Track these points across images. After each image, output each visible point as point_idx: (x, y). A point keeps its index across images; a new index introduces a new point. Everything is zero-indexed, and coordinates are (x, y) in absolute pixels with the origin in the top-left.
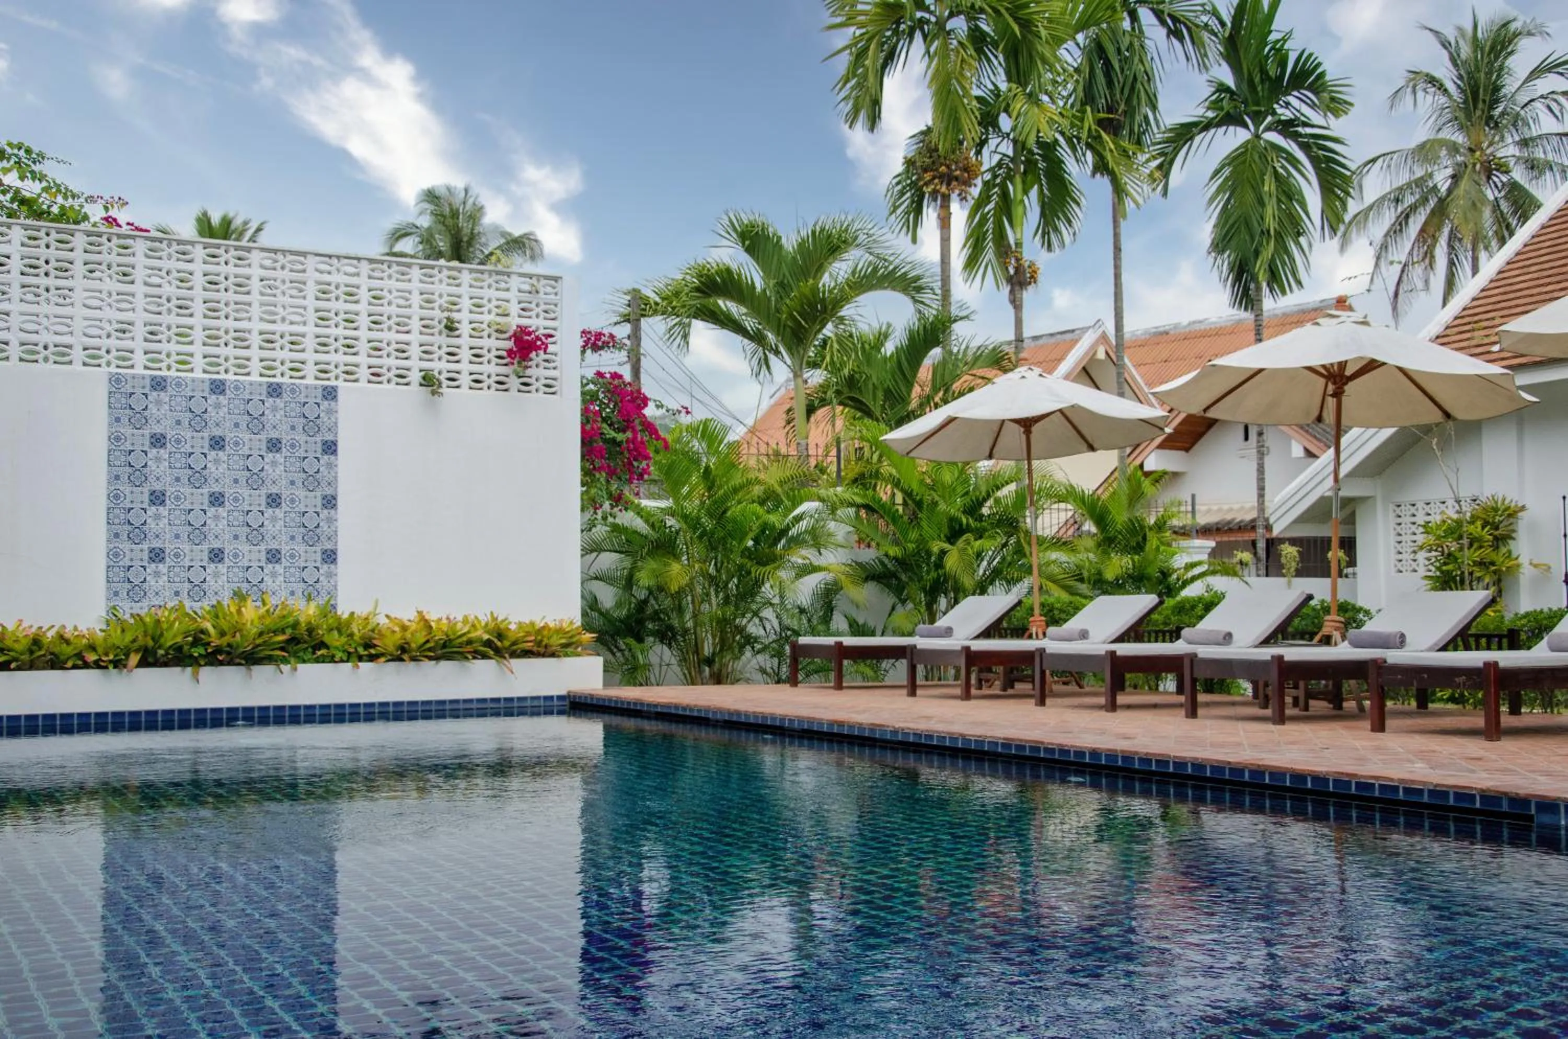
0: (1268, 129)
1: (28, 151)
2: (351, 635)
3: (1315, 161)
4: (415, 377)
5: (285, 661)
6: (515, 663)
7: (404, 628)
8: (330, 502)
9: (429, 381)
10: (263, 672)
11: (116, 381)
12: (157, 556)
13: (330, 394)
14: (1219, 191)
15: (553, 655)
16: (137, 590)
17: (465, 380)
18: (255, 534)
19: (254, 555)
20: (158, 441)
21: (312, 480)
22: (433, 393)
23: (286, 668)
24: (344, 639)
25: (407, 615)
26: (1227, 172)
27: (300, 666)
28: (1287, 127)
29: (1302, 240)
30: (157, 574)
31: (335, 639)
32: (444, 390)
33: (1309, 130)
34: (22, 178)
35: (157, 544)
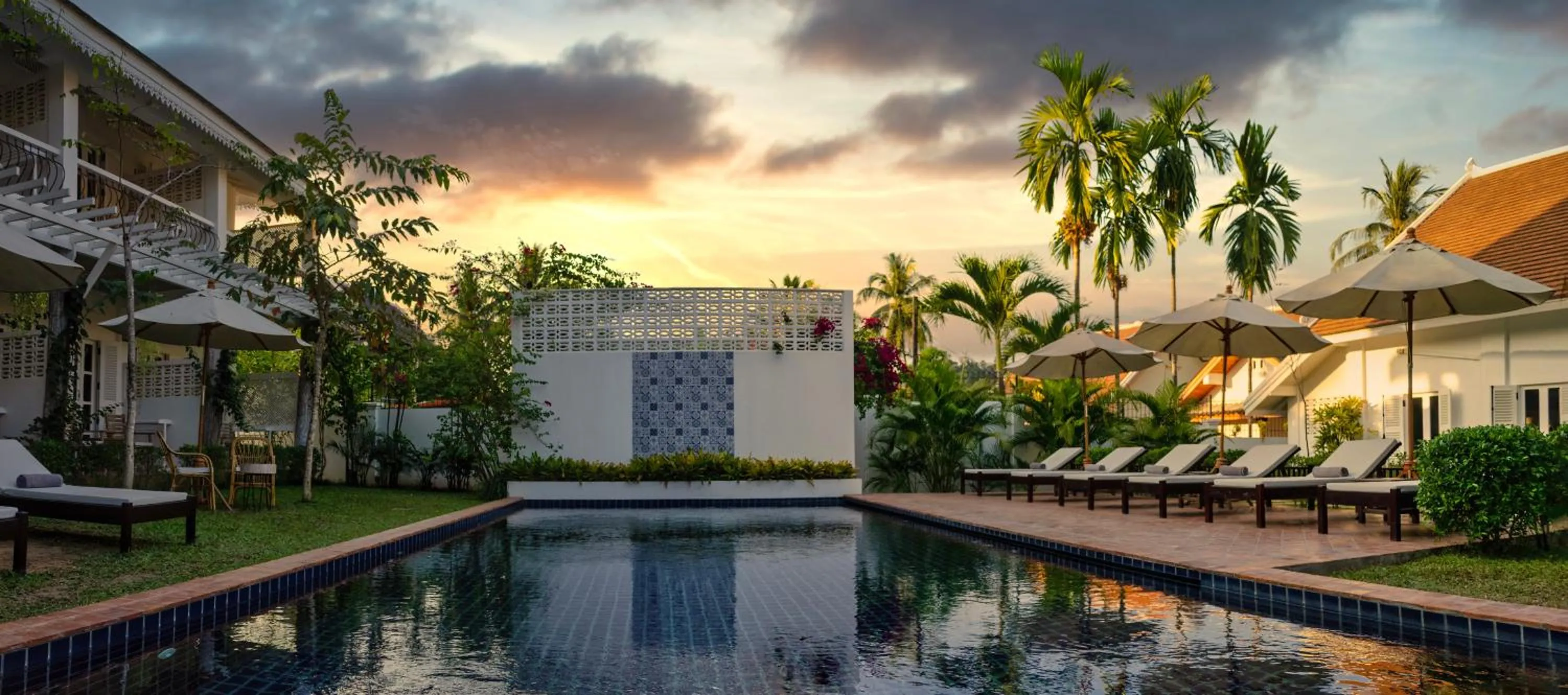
0: (1258, 206)
1: (600, 257)
2: (736, 468)
3: (1282, 224)
4: (770, 345)
5: (706, 479)
6: (816, 482)
7: (761, 465)
8: (731, 406)
9: (777, 347)
10: (695, 484)
11: (636, 356)
12: (654, 432)
13: (730, 356)
14: (1231, 237)
15: (837, 477)
16: (646, 448)
17: (795, 345)
18: (696, 423)
19: (695, 431)
20: (654, 381)
21: (722, 397)
22: (778, 353)
23: (706, 483)
24: (733, 470)
25: (764, 458)
26: (1236, 228)
27: (713, 482)
28: (1268, 205)
29: (1273, 265)
30: (654, 440)
31: (728, 469)
32: (784, 351)
33: (1279, 207)
34: (598, 269)
35: (653, 427)
